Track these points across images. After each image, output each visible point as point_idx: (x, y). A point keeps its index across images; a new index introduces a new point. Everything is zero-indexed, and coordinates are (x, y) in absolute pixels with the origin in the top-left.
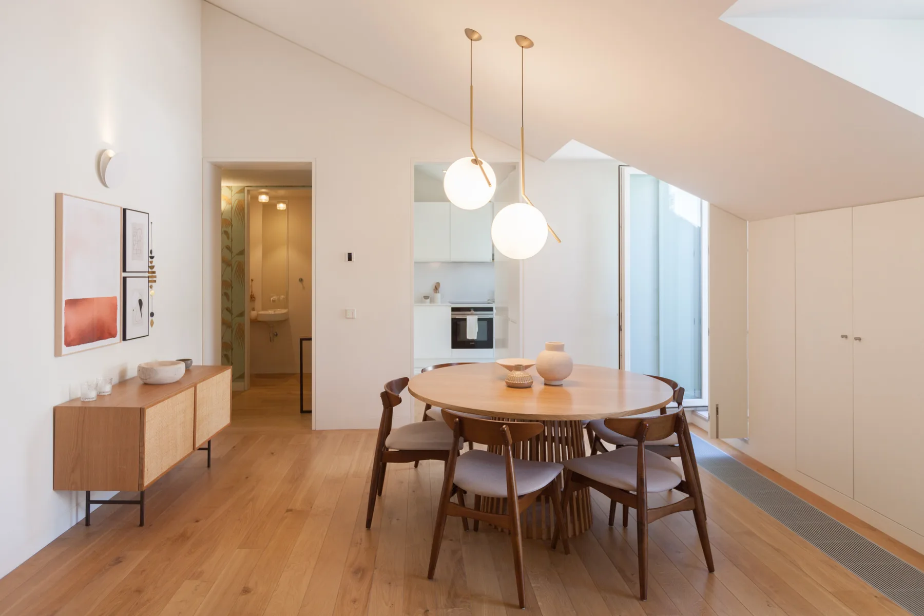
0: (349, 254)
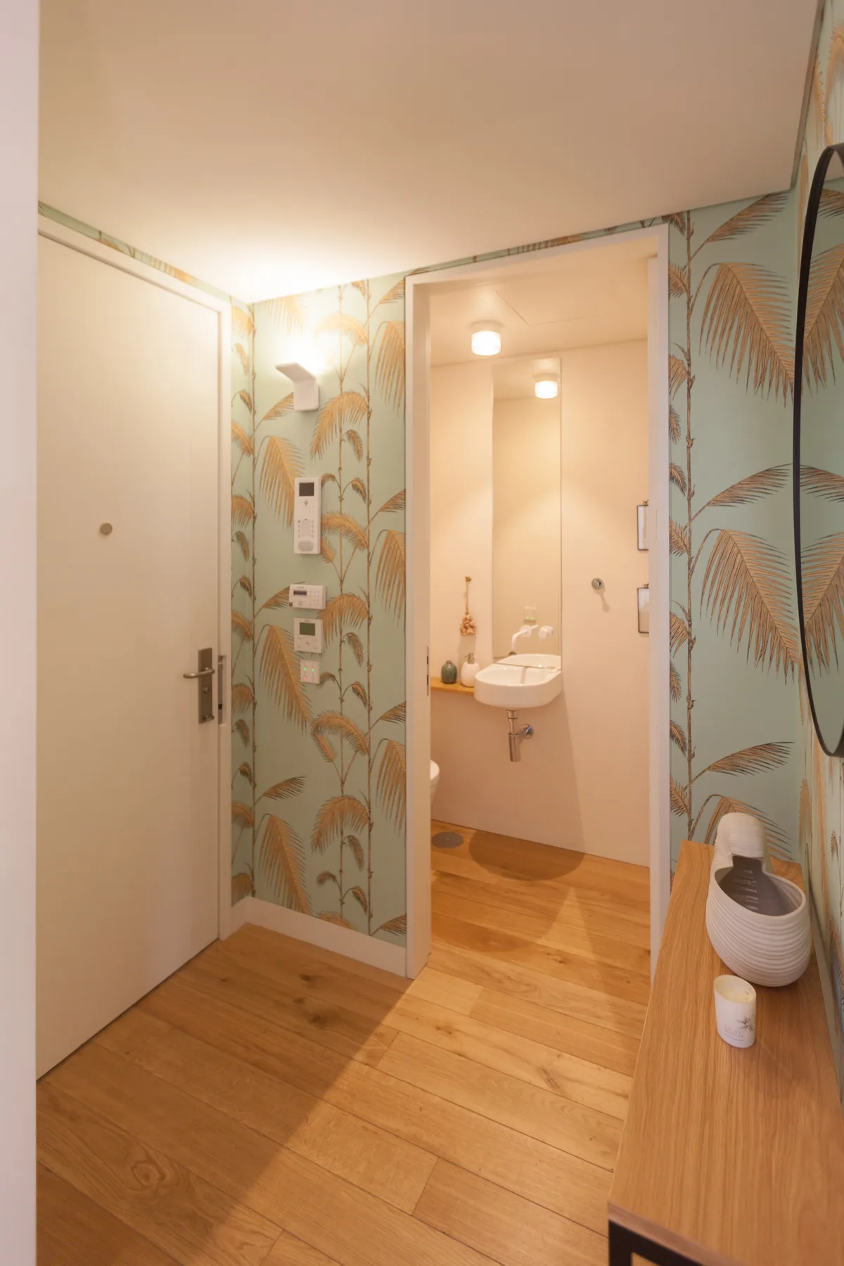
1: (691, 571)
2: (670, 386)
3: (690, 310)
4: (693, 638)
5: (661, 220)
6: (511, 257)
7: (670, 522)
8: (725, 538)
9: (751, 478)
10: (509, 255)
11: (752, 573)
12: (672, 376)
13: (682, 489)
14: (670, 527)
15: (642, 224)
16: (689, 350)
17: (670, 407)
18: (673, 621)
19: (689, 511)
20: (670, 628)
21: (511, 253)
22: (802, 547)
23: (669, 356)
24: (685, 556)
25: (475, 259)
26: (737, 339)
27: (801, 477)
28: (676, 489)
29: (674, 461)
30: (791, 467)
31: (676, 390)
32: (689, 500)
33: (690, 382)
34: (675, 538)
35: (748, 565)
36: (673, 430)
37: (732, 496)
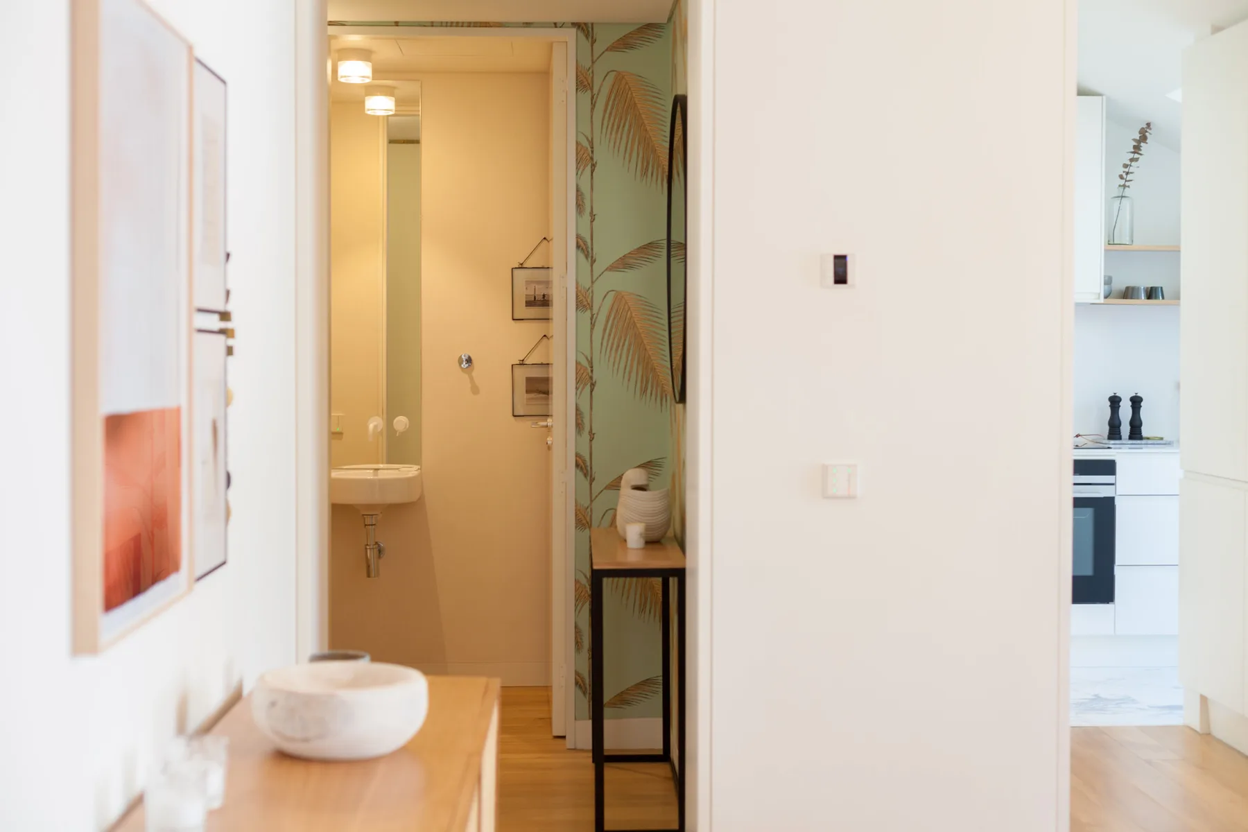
0: (837, 257)
1: (593, 325)
2: (577, 168)
3: (593, 105)
4: (594, 381)
5: (570, 25)
6: (434, 28)
7: (577, 283)
8: (619, 297)
9: (638, 249)
10: (432, 26)
11: (638, 325)
12: (579, 159)
13: (587, 257)
14: (577, 288)
15: (555, 25)
16: (592, 139)
17: (577, 186)
18: (579, 367)
19: (592, 275)
20: (577, 374)
21: (434, 24)
22: (672, 307)
23: (577, 143)
24: (588, 313)
25: (397, 24)
26: (628, 137)
27: (672, 250)
28: (582, 256)
29: (580, 233)
30: (665, 242)
31: (582, 173)
32: (592, 266)
33: (593, 166)
34: (581, 297)
35: (635, 320)
36: (580, 206)
37: (623, 264)
